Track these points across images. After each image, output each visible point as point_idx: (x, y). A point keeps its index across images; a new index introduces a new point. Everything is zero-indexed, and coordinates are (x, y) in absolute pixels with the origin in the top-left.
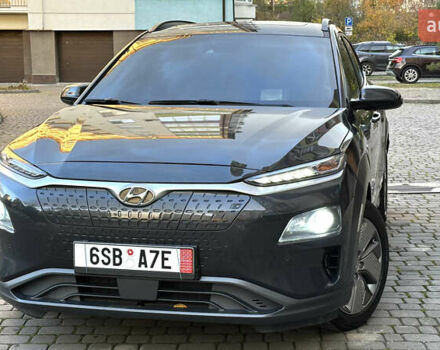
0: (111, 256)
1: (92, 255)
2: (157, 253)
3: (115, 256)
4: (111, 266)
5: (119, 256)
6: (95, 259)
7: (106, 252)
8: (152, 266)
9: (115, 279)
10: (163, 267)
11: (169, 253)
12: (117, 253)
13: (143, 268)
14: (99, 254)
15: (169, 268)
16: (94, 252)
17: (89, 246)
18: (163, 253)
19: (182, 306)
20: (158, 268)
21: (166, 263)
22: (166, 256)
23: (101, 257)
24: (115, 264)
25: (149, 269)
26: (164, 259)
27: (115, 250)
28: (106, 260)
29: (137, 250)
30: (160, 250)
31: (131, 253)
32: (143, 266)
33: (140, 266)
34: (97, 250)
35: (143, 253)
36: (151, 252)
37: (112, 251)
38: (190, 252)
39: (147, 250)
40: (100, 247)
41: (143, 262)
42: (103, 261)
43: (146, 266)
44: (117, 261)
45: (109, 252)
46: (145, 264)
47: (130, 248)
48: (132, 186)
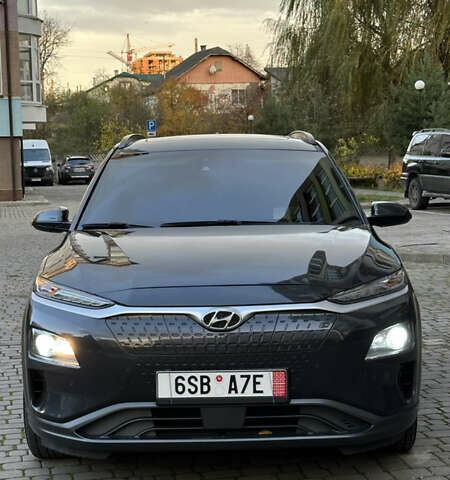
0: (198, 384)
1: (177, 385)
2: (248, 377)
3: (202, 384)
4: (198, 395)
5: (207, 384)
6: (180, 389)
7: (193, 381)
8: (243, 392)
9: (199, 409)
10: (255, 391)
11: (261, 376)
12: (205, 380)
13: (233, 395)
14: (186, 383)
15: (262, 392)
16: (180, 381)
17: (175, 375)
18: (255, 377)
20: (249, 393)
21: (258, 388)
22: (258, 380)
23: (188, 386)
24: (202, 392)
25: (239, 395)
26: (255, 383)
27: (202, 377)
28: (193, 389)
29: (226, 376)
30: (252, 374)
31: (219, 379)
32: (233, 392)
33: (230, 392)
34: (183, 379)
35: (233, 379)
36: (242, 376)
37: (199, 379)
38: (282, 374)
39: (238, 375)
40: (186, 375)
41: (233, 387)
42: (189, 390)
43: (236, 392)
44: (205, 388)
45: (196, 380)
46: (236, 390)
47: (218, 374)
48: (217, 310)
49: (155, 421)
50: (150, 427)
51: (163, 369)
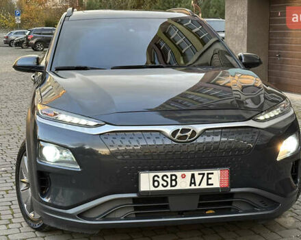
0: (169, 180)
1: (154, 181)
2: (204, 174)
3: (172, 180)
4: (169, 188)
5: (175, 180)
6: (156, 184)
7: (165, 178)
8: (199, 185)
9: (167, 198)
10: (208, 184)
11: (212, 173)
12: (174, 178)
13: (193, 187)
14: (160, 180)
15: (212, 184)
16: (156, 178)
17: (152, 174)
18: (208, 174)
19: (211, 212)
20: (204, 185)
21: (210, 182)
22: (210, 176)
23: (161, 182)
24: (172, 186)
25: (197, 187)
26: (208, 179)
27: (172, 175)
28: (165, 184)
29: (188, 174)
30: (206, 172)
31: (183, 176)
32: (193, 185)
33: (190, 185)
34: (158, 177)
35: (193, 176)
36: (199, 174)
37: (169, 177)
38: (226, 172)
39: (196, 173)
40: (161, 174)
41: (193, 182)
42: (163, 185)
43: (195, 185)
44: (174, 183)
45: (167, 177)
46: (195, 183)
47: (183, 173)
48: (180, 128)
49: (134, 207)
50: (131, 211)
51: (144, 170)
